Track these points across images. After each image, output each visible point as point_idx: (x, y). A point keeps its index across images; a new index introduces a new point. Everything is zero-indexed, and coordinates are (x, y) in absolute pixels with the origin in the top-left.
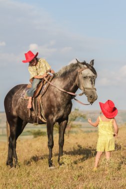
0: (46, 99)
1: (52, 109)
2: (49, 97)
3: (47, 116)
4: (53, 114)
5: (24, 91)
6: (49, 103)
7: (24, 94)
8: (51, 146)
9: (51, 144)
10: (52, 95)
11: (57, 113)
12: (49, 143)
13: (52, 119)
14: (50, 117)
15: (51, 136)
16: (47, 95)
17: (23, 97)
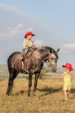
0: (29, 61)
1: (33, 67)
2: (31, 60)
3: (29, 70)
4: (33, 69)
5: (19, 55)
6: (31, 63)
7: (18, 57)
8: (30, 86)
9: (30, 85)
10: (33, 59)
11: (35, 69)
12: (29, 84)
13: (32, 71)
14: (31, 70)
15: (30, 81)
16: (30, 58)
17: (18, 58)
